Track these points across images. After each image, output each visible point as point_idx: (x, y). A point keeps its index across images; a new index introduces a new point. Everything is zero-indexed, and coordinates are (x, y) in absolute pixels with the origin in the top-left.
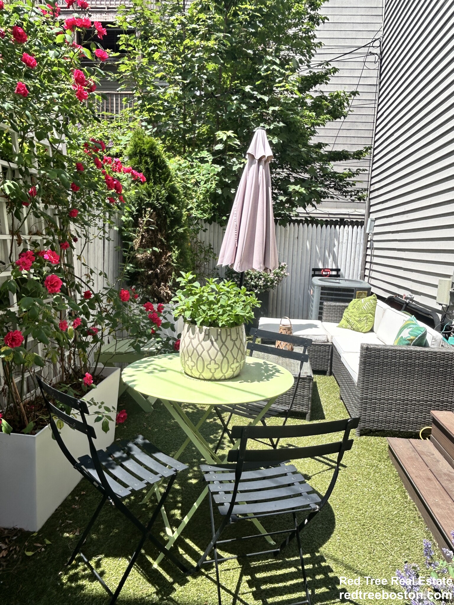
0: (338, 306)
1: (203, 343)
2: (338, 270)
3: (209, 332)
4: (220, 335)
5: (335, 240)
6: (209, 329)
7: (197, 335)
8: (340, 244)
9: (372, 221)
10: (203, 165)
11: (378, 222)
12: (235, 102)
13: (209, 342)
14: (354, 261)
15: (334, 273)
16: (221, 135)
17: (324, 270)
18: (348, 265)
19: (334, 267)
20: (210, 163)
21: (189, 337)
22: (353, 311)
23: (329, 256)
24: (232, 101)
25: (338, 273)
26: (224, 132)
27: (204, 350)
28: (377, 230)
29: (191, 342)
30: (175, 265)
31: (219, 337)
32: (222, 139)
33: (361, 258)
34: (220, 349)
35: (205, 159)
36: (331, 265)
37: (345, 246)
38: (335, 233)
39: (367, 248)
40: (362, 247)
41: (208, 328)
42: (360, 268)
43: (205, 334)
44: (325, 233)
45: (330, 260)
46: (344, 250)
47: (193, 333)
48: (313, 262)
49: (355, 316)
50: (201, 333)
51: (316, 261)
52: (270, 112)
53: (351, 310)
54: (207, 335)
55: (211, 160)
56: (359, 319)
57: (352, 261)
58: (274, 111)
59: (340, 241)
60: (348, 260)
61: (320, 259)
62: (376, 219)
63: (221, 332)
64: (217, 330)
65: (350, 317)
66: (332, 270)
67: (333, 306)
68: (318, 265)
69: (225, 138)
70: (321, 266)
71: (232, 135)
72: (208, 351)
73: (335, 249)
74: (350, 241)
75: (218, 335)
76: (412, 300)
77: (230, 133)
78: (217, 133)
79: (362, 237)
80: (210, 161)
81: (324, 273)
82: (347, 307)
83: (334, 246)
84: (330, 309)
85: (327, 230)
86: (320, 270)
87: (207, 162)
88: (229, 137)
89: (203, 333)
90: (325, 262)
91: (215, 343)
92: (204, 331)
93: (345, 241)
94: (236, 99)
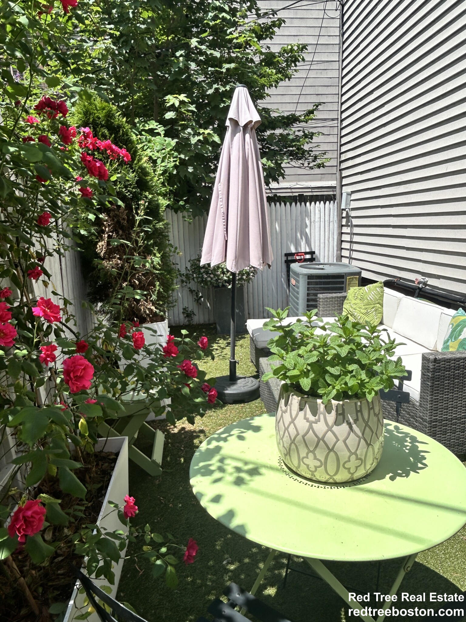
0: (335, 298)
1: (335, 428)
2: (312, 253)
3: (343, 410)
4: (361, 411)
5: (307, 219)
6: (343, 405)
7: (322, 417)
8: (312, 223)
9: (348, 194)
10: (153, 138)
11: (354, 197)
12: (181, 59)
13: (345, 426)
14: (329, 241)
15: (308, 256)
16: (172, 100)
17: (297, 254)
18: (322, 245)
19: (308, 250)
20: (162, 135)
21: (305, 418)
22: (356, 302)
23: (302, 238)
24: (177, 58)
25: (312, 256)
26: (175, 96)
27: (338, 440)
28: (354, 205)
29: (311, 427)
30: (157, 272)
31: (359, 414)
32: (173, 105)
33: (336, 237)
34: (363, 434)
35: (156, 131)
36: (304, 248)
37: (317, 224)
38: (306, 211)
39: (342, 226)
40: (336, 225)
41: (341, 403)
42: (335, 248)
43: (337, 414)
44: (295, 212)
45: (303, 243)
46: (317, 229)
47: (314, 413)
48: (284, 246)
49: (360, 308)
50: (329, 413)
51: (287, 244)
52: (224, 70)
53: (354, 302)
54: (340, 414)
55: (164, 132)
56: (365, 311)
57: (326, 241)
58: (228, 69)
59: (312, 220)
60: (322, 241)
61: (291, 242)
62: (353, 192)
63: (361, 406)
64: (356, 404)
65: (355, 309)
66: (306, 253)
67: (330, 298)
68: (290, 248)
69: (177, 104)
70: (293, 250)
71: (186, 100)
72: (345, 442)
73: (308, 230)
74: (322, 220)
75: (357, 412)
76: (425, 284)
77: (182, 97)
78: (167, 97)
79: (336, 214)
80: (162, 133)
81: (298, 258)
82: (345, 297)
83: (306, 226)
84: (327, 301)
85: (297, 208)
86: (292, 254)
87: (159, 134)
88: (182, 102)
89: (334, 413)
90: (297, 245)
91: (354, 426)
92: (334, 408)
93: (317, 219)
94: (181, 56)
